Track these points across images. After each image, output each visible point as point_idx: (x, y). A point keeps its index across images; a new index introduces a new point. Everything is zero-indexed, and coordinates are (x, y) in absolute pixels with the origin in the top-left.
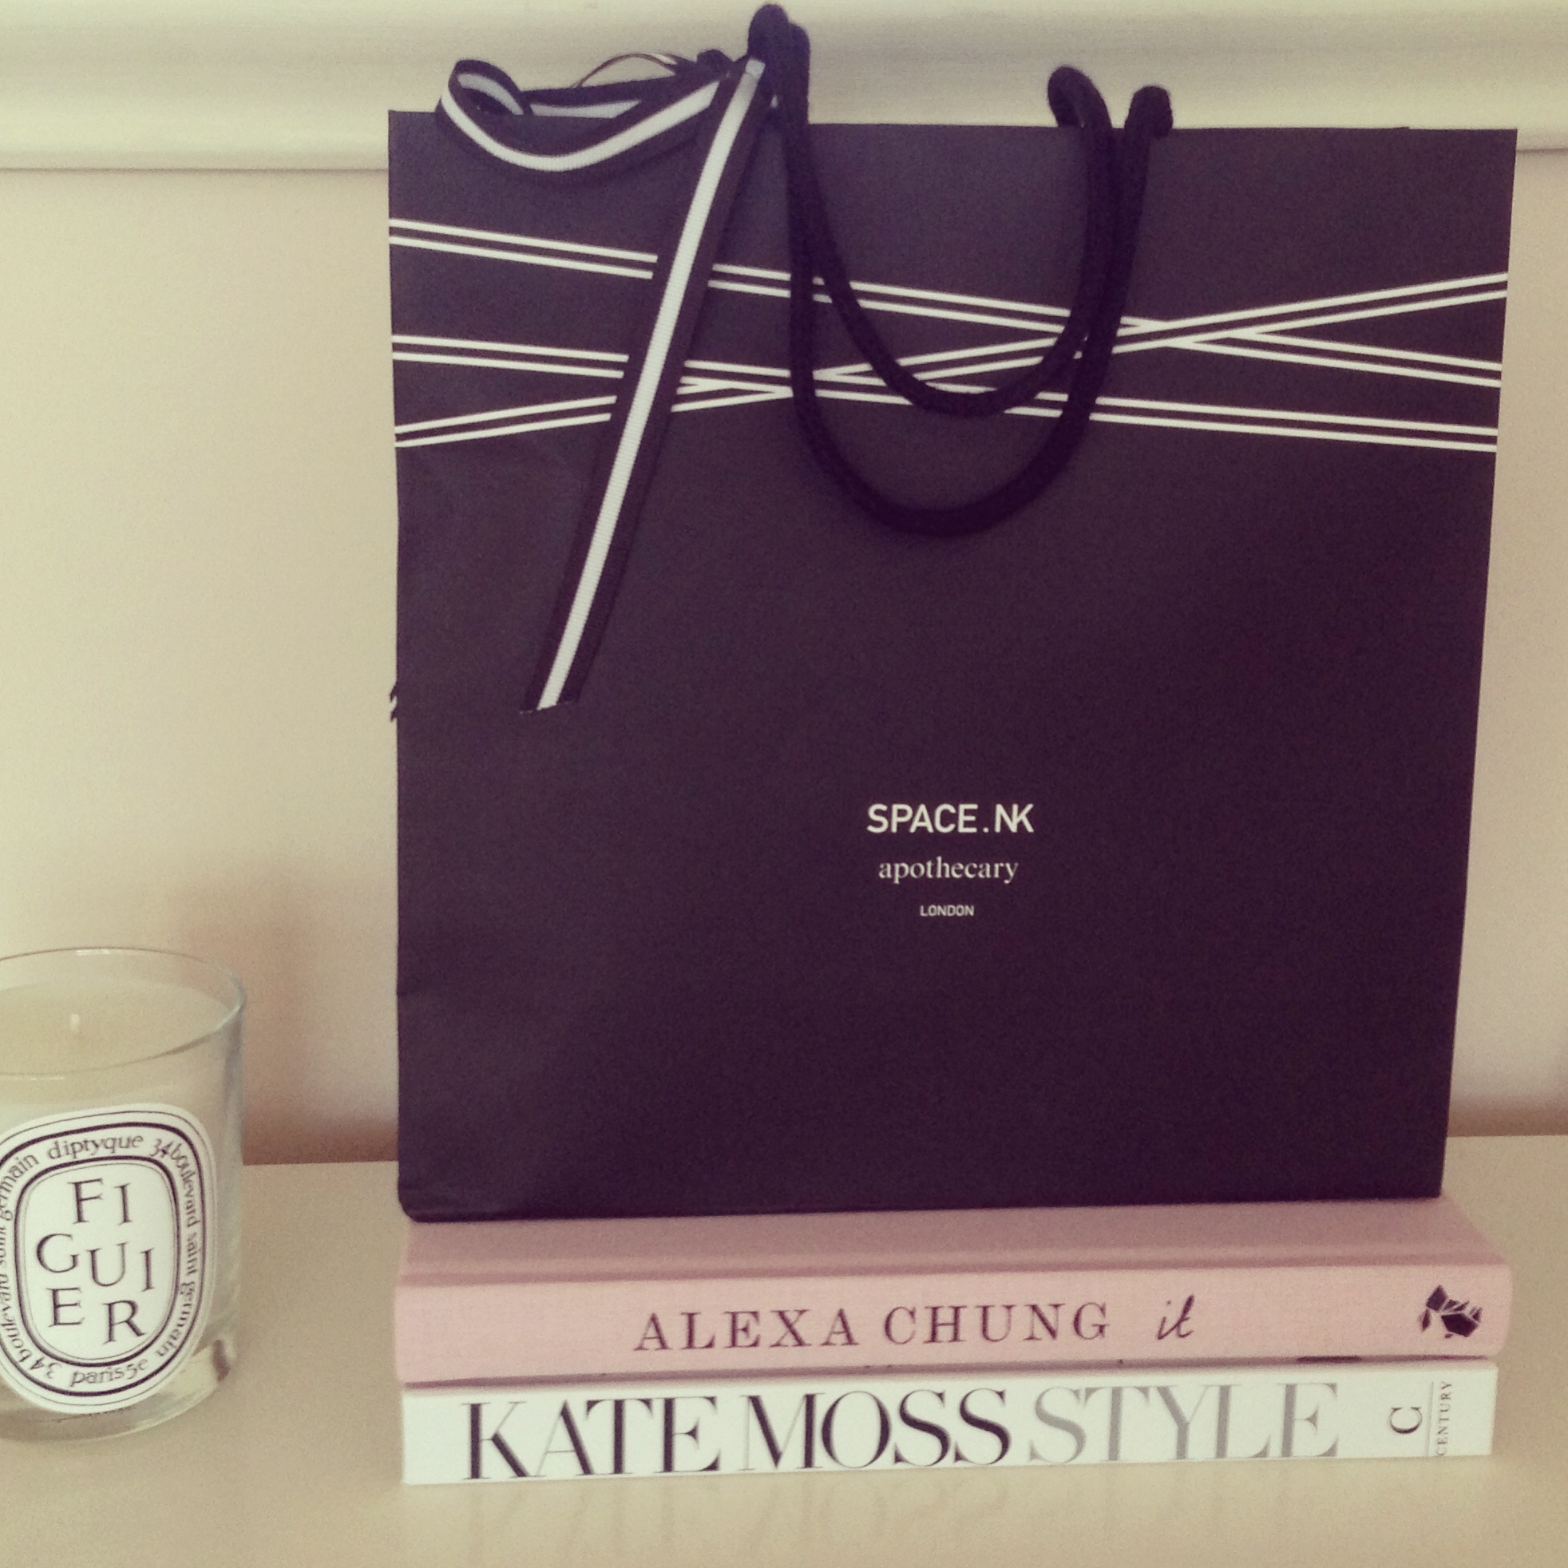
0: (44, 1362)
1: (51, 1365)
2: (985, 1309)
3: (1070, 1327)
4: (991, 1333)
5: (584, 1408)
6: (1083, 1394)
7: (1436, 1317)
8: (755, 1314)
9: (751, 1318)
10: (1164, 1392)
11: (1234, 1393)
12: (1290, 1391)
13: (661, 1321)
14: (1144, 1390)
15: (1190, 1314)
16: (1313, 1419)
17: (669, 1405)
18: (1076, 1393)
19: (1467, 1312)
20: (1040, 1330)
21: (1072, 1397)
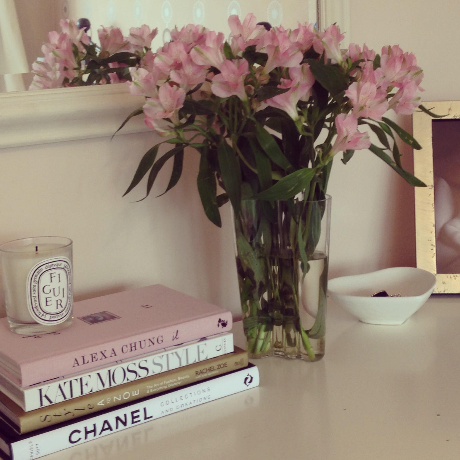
0: (44, 315)
1: (46, 315)
2: (140, 342)
3: (157, 342)
4: (142, 347)
5: (63, 384)
6: (161, 357)
7: (220, 324)
8: (96, 353)
9: (95, 354)
10: (176, 353)
11: (188, 349)
12: (198, 347)
13: (78, 359)
14: (172, 353)
15: (178, 334)
16: (203, 352)
17: (81, 379)
18: (160, 357)
19: (225, 322)
20: (151, 344)
21: (159, 358)
